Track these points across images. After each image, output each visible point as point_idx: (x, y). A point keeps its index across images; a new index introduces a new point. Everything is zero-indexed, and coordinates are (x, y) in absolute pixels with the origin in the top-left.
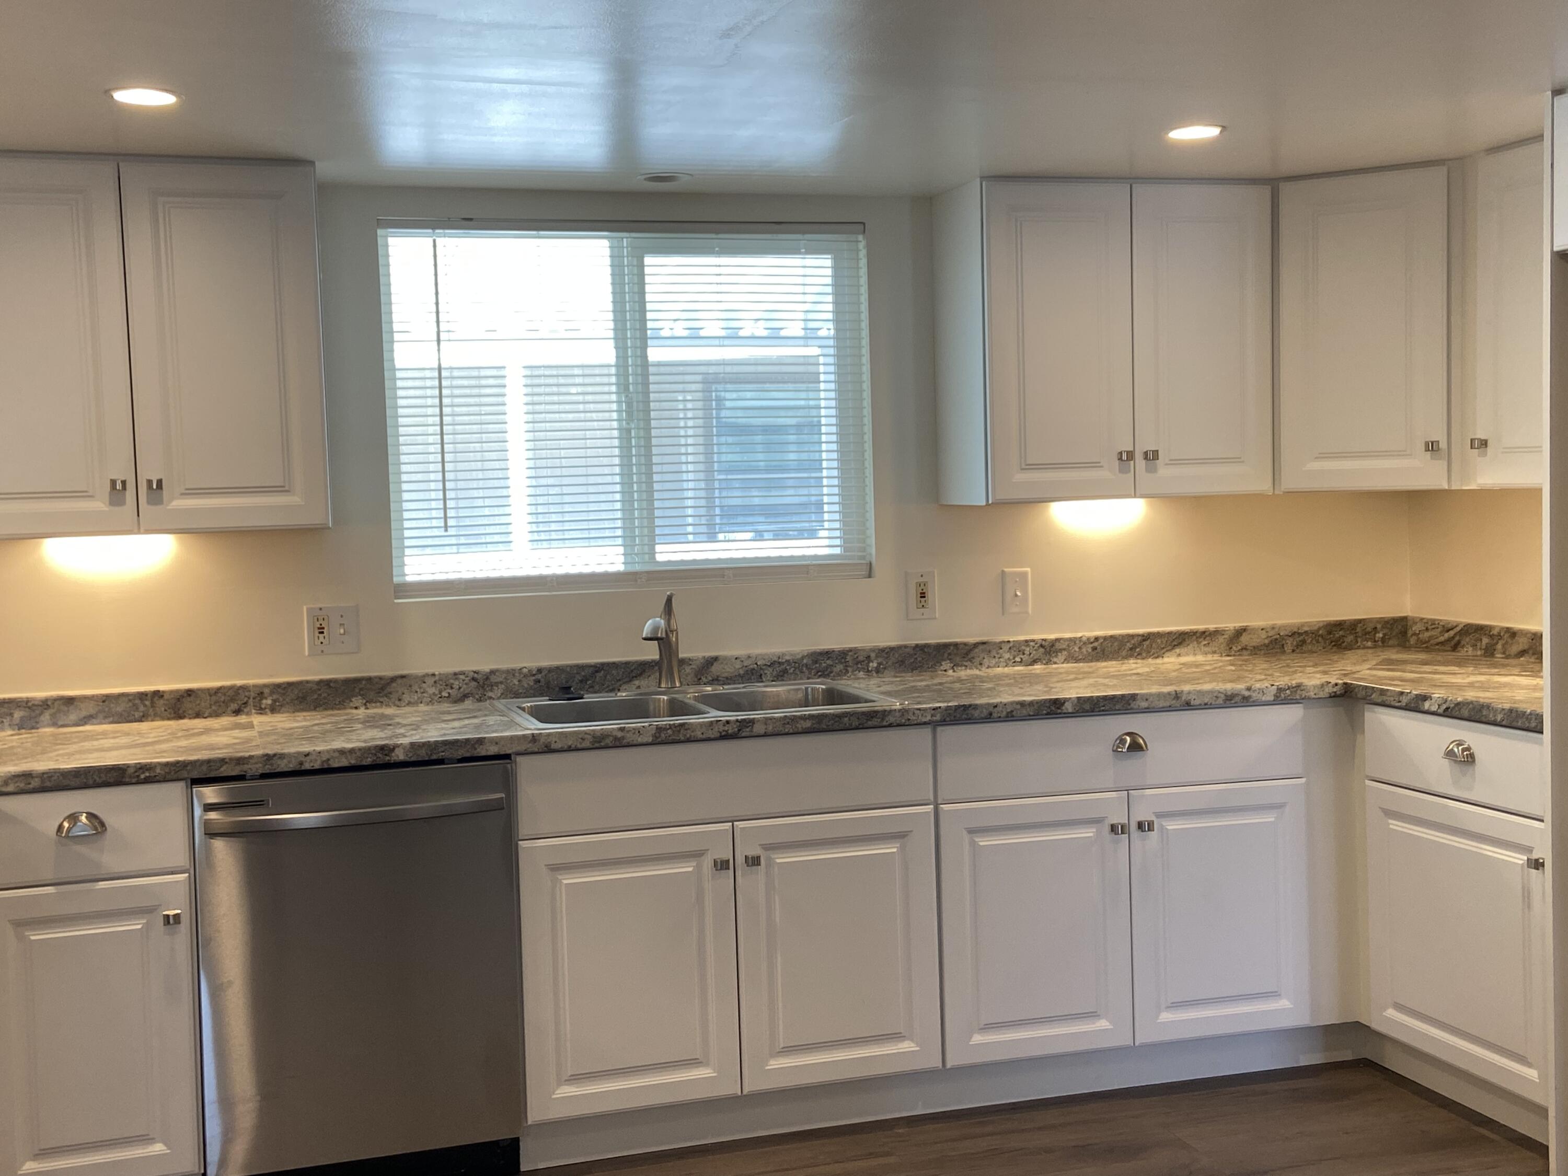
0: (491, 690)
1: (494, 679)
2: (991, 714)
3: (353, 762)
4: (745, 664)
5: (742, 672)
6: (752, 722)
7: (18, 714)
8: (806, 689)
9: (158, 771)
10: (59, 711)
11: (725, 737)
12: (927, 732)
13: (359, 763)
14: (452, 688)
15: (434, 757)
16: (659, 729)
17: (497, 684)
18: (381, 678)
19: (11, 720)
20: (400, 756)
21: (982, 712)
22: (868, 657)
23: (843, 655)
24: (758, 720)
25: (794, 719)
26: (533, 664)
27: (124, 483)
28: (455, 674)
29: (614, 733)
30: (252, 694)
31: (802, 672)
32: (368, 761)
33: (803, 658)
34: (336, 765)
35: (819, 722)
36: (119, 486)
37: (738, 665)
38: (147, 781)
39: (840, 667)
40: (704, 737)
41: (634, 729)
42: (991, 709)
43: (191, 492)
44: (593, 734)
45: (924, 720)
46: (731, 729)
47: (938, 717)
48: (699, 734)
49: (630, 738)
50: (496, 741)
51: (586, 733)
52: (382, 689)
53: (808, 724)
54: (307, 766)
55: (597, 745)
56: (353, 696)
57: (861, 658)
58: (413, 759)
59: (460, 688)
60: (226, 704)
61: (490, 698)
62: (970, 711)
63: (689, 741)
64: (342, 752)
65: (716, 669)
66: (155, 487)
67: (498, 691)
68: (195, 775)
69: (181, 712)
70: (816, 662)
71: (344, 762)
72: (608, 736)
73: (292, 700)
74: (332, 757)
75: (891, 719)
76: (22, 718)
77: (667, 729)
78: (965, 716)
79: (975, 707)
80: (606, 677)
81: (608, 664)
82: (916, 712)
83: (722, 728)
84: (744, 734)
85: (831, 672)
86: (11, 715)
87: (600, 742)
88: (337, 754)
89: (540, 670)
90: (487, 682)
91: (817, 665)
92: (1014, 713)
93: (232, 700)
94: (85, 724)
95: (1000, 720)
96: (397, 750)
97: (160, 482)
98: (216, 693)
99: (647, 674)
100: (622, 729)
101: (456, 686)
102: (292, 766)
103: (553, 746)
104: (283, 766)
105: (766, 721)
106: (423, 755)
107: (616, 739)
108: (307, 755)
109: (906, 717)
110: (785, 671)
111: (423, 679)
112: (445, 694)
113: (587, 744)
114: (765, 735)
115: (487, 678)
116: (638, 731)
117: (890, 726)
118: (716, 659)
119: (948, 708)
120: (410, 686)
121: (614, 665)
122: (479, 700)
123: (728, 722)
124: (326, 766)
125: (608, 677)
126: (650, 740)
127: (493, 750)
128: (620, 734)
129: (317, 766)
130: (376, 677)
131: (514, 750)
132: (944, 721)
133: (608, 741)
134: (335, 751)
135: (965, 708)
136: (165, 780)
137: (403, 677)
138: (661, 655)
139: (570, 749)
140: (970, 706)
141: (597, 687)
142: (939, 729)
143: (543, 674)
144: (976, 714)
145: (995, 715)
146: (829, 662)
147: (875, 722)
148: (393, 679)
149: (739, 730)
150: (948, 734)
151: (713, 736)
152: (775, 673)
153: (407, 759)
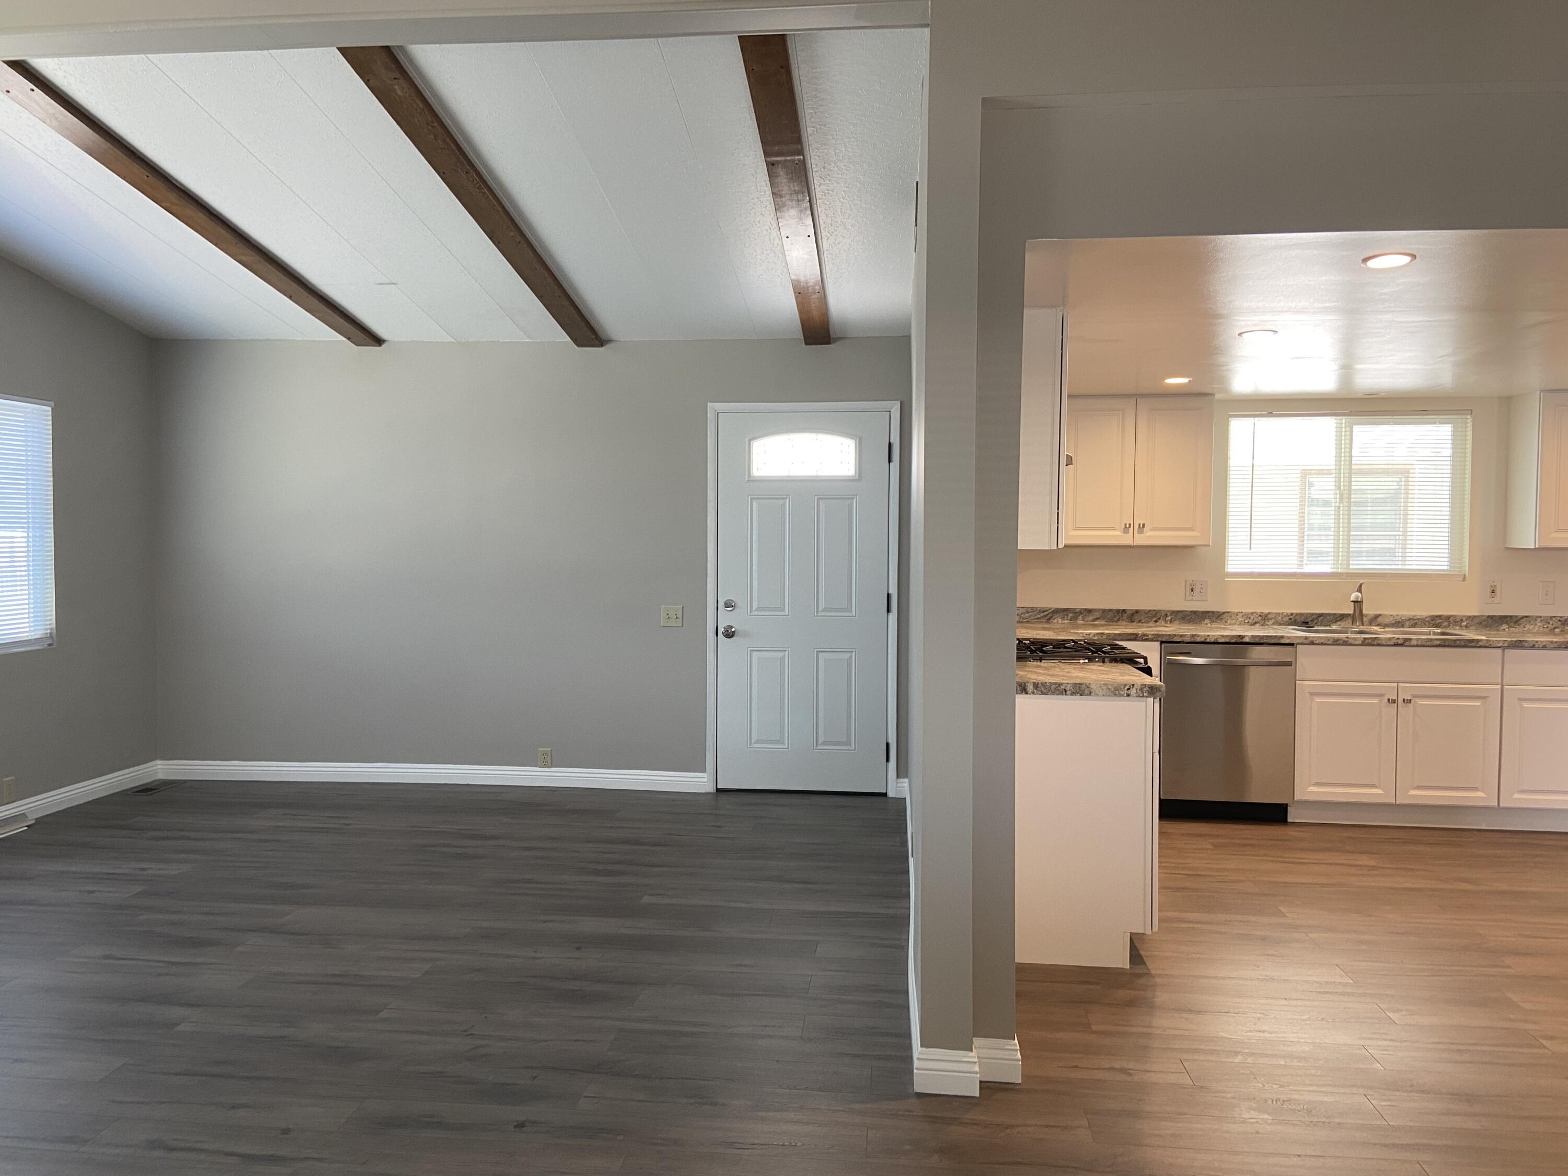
0: (1268, 621)
1: (1269, 616)
2: (1534, 645)
3: (1227, 640)
4: (1395, 618)
5: (1393, 622)
6: (1410, 639)
7: (1070, 615)
8: (1430, 631)
9: (1150, 636)
10: (1085, 615)
11: (1396, 645)
12: (1500, 651)
13: (1229, 641)
14: (1250, 619)
15: (1262, 642)
16: (1365, 639)
17: (1271, 619)
18: (1218, 612)
19: (1067, 617)
20: (1247, 640)
21: (1529, 644)
22: (1462, 620)
23: (1448, 618)
24: (1414, 639)
25: (1431, 640)
26: (1289, 612)
27: (1130, 525)
28: (1252, 613)
29: (1343, 639)
30: (1163, 615)
31: (1425, 624)
32: (1233, 641)
33: (1426, 618)
34: (1220, 641)
35: (1444, 642)
36: (1128, 526)
37: (1392, 619)
38: (1146, 640)
39: (1446, 624)
40: (1386, 644)
41: (1353, 638)
42: (1534, 643)
43: (1154, 529)
44: (1334, 639)
45: (1499, 645)
46: (1400, 642)
47: (1506, 645)
48: (1384, 642)
49: (1350, 641)
50: (1289, 638)
51: (1330, 637)
52: (1219, 617)
53: (1438, 642)
54: (1208, 640)
55: (1335, 643)
56: (1206, 619)
57: (1458, 620)
58: (1252, 642)
59: (1253, 619)
60: (1152, 618)
61: (1268, 625)
62: (1523, 643)
63: (1379, 645)
64: (1223, 636)
65: (1379, 620)
66: (1141, 527)
67: (1271, 622)
68: (1164, 639)
69: (1133, 619)
70: (1433, 620)
71: (1223, 640)
72: (1340, 640)
73: (1179, 619)
74: (1219, 638)
75: (1481, 644)
76: (1071, 617)
77: (1368, 639)
78: (1520, 645)
79: (1526, 641)
80: (1323, 620)
81: (1325, 614)
82: (1495, 641)
83: (1395, 641)
84: (1406, 644)
85: (1441, 626)
86: (1068, 615)
87: (1336, 642)
88: (1221, 637)
89: (1292, 614)
90: (1266, 618)
91: (1434, 622)
92: (1547, 646)
93: (1154, 616)
94: (1096, 621)
95: (1539, 648)
96: (1246, 637)
97: (1144, 525)
98: (1147, 613)
99: (1344, 619)
100: (1347, 638)
101: (1252, 617)
102: (1202, 640)
103: (1315, 642)
104: (1199, 639)
105: (1418, 639)
106: (1257, 640)
107: (1344, 641)
108: (1209, 636)
109: (1489, 643)
110: (1416, 623)
111: (1237, 614)
112: (1246, 621)
113: (1330, 642)
114: (1417, 646)
115: (1266, 616)
116: (1355, 639)
117: (1481, 647)
118: (1380, 615)
119: (1511, 641)
120: (1231, 616)
121: (1329, 614)
122: (1262, 625)
123: (1398, 639)
124: (1216, 641)
125: (1325, 620)
126: (1360, 643)
127: (1288, 641)
128: (1346, 639)
129: (1212, 641)
130: (1216, 612)
131: (1296, 642)
132: (1509, 647)
133: (1340, 642)
134: (1220, 635)
135: (1521, 641)
136: (1152, 640)
137: (1228, 612)
138: (1355, 611)
139: (1322, 644)
140: (1523, 641)
141: (1319, 624)
142: (1506, 650)
143: (1294, 615)
144: (1526, 645)
145: (1537, 646)
146: (1440, 621)
147: (1473, 644)
148: (1224, 613)
149: (1404, 642)
150: (1510, 653)
151: (1391, 644)
152: (1411, 624)
153: (1250, 641)
